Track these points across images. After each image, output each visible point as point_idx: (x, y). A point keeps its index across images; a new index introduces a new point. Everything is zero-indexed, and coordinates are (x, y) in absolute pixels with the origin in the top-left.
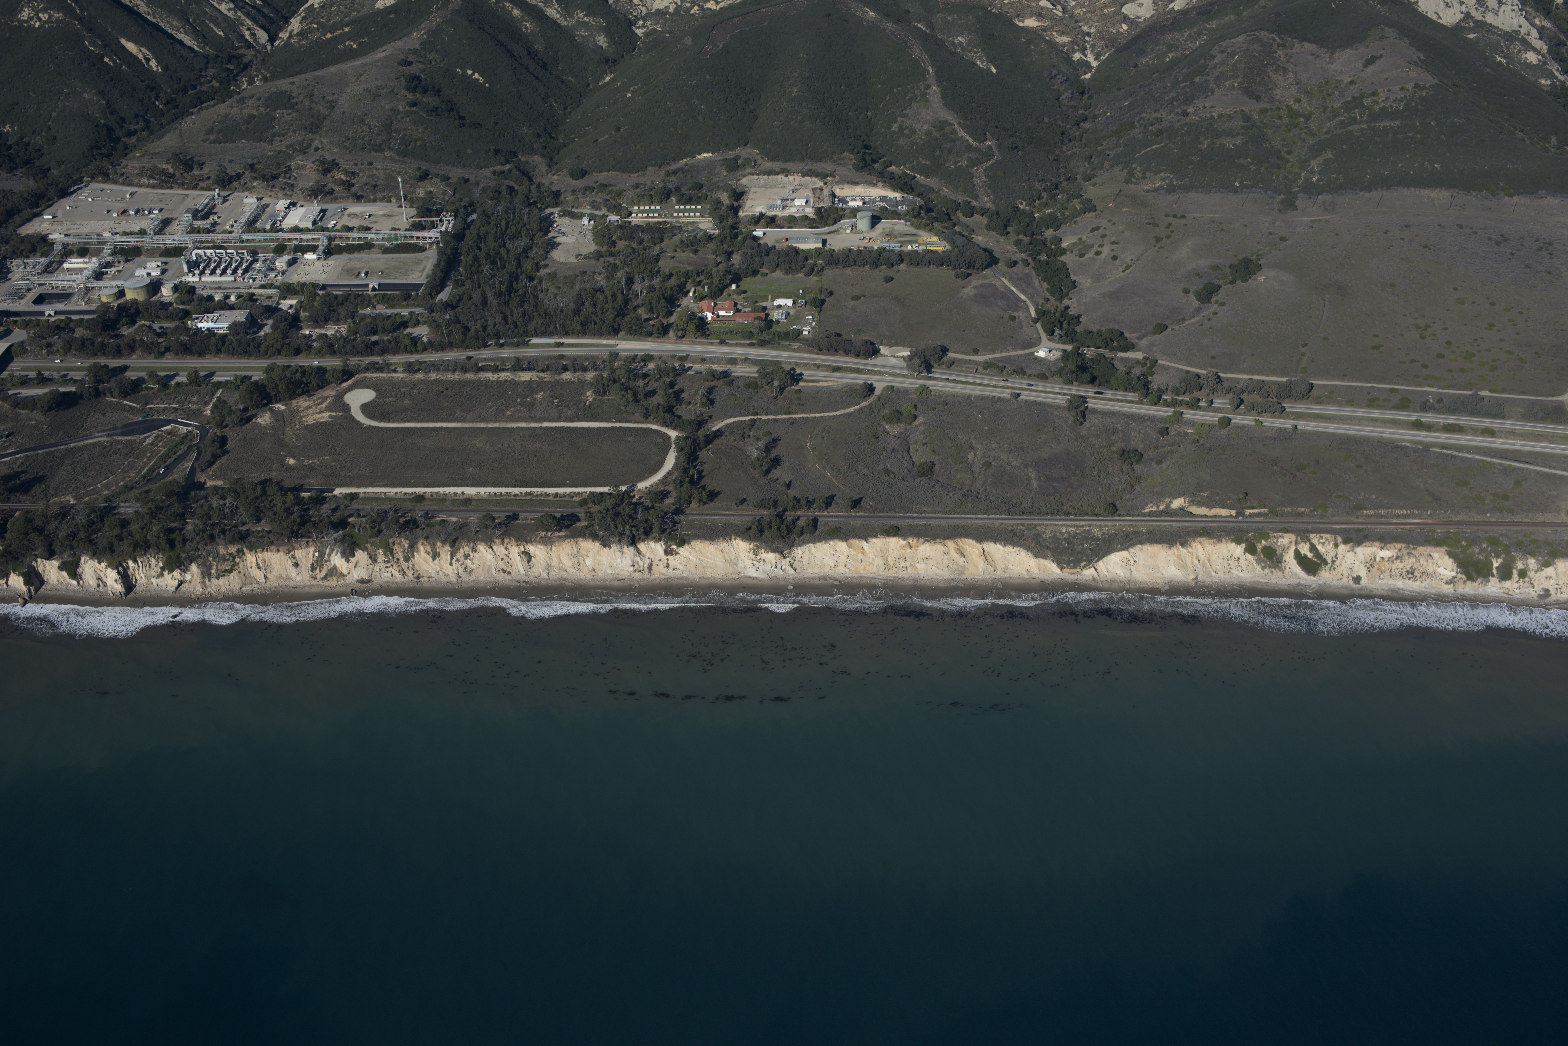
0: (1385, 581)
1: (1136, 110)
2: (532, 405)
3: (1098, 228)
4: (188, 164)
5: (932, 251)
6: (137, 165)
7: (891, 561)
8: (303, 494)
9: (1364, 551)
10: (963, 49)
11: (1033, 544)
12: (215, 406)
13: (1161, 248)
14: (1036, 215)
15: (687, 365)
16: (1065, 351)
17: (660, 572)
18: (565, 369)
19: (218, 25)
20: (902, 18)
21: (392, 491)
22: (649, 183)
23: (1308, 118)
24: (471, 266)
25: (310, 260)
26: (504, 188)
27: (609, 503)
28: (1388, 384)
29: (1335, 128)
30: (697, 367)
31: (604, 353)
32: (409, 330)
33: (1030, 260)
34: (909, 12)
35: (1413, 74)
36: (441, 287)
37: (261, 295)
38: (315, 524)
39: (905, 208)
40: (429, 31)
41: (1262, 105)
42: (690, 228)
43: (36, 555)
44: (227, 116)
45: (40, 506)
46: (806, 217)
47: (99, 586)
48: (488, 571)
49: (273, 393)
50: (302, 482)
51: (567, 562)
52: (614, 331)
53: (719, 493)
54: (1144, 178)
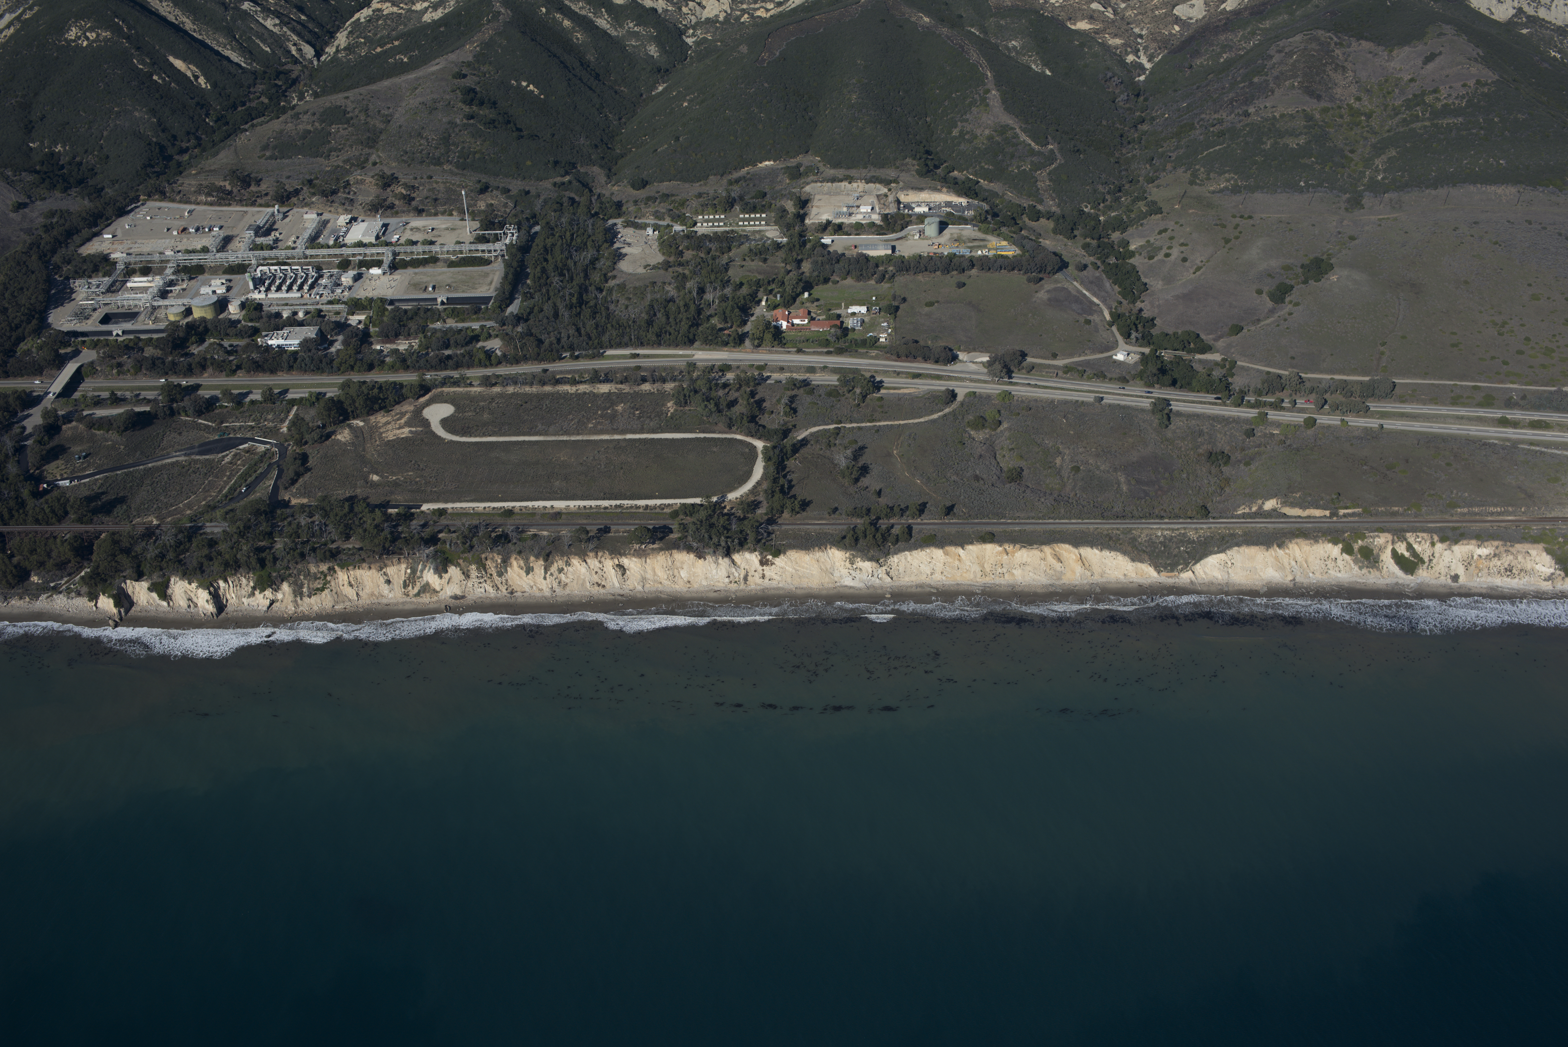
0: (1483, 579)
1: (1195, 112)
2: (613, 417)
3: (1165, 230)
4: (246, 181)
5: (1002, 255)
6: (193, 183)
7: (988, 568)
8: (390, 511)
9: (1462, 550)
10: (1017, 52)
11: (1129, 549)
12: (293, 423)
13: (1230, 249)
14: (1102, 218)
15: (765, 374)
16: (1143, 354)
17: (756, 583)
18: (644, 380)
19: (264, 41)
20: (956, 23)
21: (480, 506)
22: (711, 192)
23: (1369, 116)
24: (539, 278)
25: (376, 275)
26: (565, 200)
27: (703, 514)
28: (1471, 381)
29: (1397, 126)
30: (776, 376)
31: (681, 364)
32: (480, 344)
33: (1099, 263)
34: (962, 17)
35: (1473, 70)
36: (510, 300)
37: (329, 311)
38: (407, 541)
39: (972, 213)
40: (482, 44)
41: (1323, 104)
42: (758, 236)
43: (124, 577)
44: (282, 132)
45: (125, 528)
46: (873, 224)
47: (189, 606)
48: (583, 585)
49: (350, 410)
50: (388, 499)
51: (662, 575)
52: (690, 342)
53: (810, 502)
54: (1209, 179)
